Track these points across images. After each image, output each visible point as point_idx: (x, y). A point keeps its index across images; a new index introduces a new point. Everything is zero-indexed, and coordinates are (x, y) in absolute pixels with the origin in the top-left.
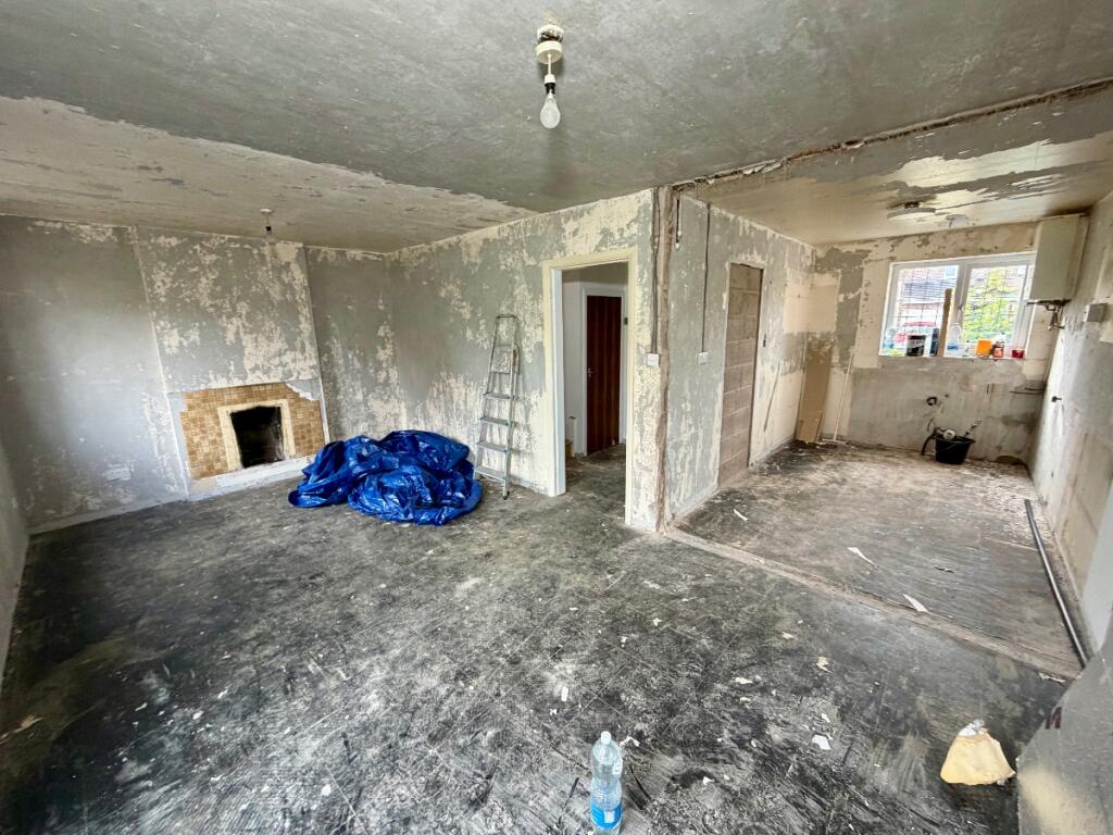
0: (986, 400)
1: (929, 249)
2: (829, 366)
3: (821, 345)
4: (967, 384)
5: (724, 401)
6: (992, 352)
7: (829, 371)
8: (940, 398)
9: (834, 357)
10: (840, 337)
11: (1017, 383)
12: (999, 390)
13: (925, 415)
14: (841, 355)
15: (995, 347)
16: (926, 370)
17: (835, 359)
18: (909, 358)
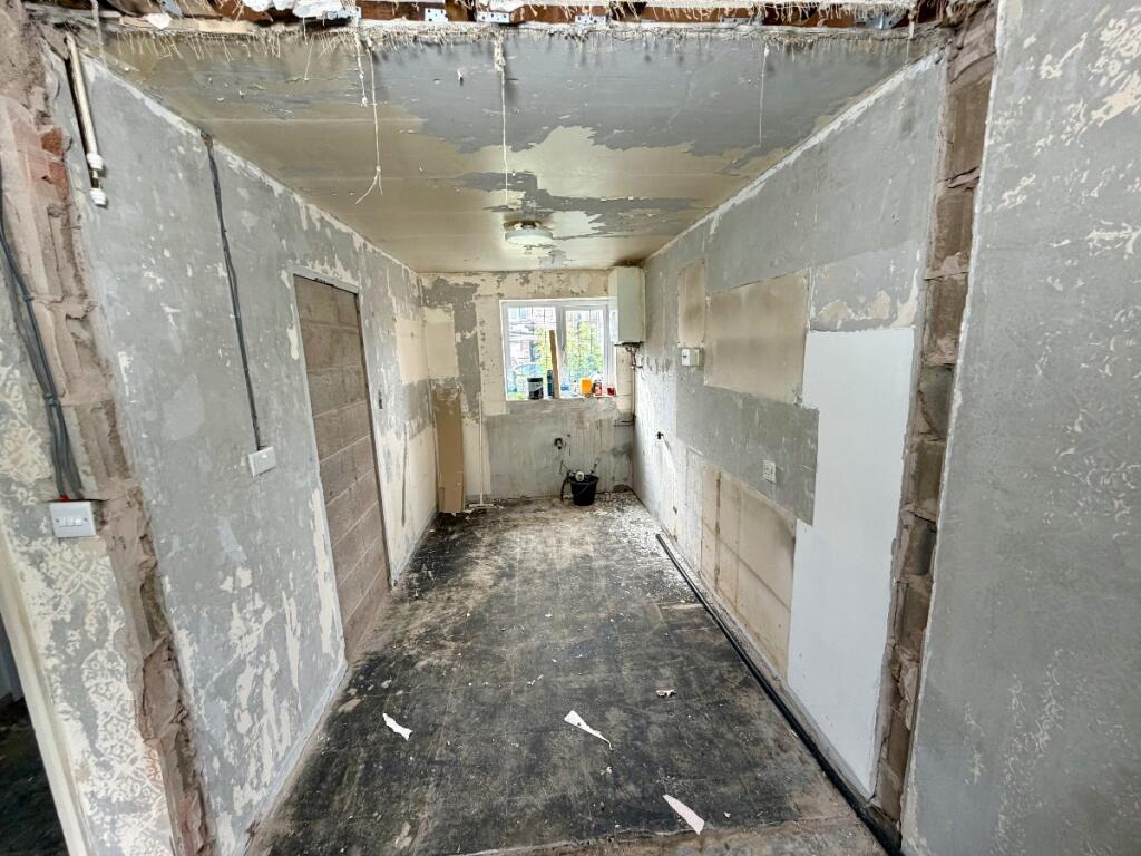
0: (598, 437)
1: (531, 287)
2: (460, 417)
3: (447, 393)
4: (582, 422)
5: (330, 518)
6: (593, 391)
7: (461, 423)
8: (564, 439)
9: (463, 406)
10: (464, 383)
11: (615, 416)
12: (605, 424)
13: (556, 459)
14: (470, 403)
15: (595, 385)
16: (548, 412)
17: (465, 408)
18: (533, 402)
